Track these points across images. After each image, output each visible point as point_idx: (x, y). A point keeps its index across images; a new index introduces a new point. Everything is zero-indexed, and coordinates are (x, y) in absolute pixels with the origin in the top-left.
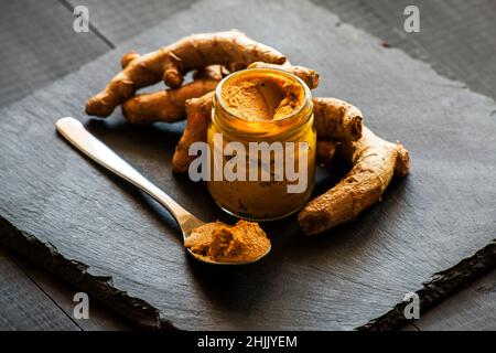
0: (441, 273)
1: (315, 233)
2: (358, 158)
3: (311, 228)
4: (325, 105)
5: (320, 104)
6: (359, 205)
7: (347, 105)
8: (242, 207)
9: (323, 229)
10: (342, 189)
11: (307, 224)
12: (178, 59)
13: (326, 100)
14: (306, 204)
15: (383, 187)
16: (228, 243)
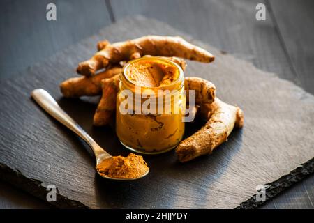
0: (269, 184)
1: (186, 160)
2: (211, 114)
3: (184, 157)
4: (191, 81)
5: (188, 81)
6: (214, 142)
7: (205, 81)
8: (139, 145)
9: (191, 158)
10: (203, 133)
11: (181, 155)
12: (141, 48)
13: (192, 79)
14: (180, 142)
15: (229, 133)
16: (120, 166)
